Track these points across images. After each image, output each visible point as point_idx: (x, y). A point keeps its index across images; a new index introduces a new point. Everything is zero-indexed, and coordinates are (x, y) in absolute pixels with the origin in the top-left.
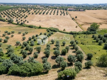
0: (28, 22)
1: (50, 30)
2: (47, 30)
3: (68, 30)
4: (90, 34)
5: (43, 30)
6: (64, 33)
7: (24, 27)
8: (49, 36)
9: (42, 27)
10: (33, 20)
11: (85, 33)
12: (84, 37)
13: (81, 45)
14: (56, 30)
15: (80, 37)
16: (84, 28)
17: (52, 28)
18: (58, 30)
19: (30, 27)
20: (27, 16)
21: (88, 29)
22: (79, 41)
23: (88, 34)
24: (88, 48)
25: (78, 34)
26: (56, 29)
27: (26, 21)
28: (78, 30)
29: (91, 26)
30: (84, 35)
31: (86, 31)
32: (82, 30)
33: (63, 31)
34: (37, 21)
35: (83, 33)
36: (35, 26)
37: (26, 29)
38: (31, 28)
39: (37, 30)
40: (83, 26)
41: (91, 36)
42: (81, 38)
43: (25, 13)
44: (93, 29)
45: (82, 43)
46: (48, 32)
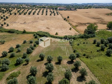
0: (8, 25)
1: (39, 35)
2: (34, 35)
3: (62, 34)
4: (89, 38)
5: (29, 35)
6: (56, 38)
7: (2, 32)
8: (37, 45)
9: (27, 31)
10: (15, 22)
11: (82, 37)
12: (84, 43)
14: (46, 35)
15: (78, 45)
16: (79, 30)
17: (41, 31)
18: (49, 34)
19: (11, 32)
20: (7, 18)
21: (85, 32)
23: (87, 38)
25: (75, 39)
26: (46, 33)
27: (5, 24)
28: (73, 33)
29: (88, 27)
30: (82, 40)
31: (83, 33)
32: (78, 34)
33: (55, 35)
34: (21, 23)
35: (80, 37)
36: (17, 30)
37: (4, 35)
38: (12, 34)
39: (20, 36)
40: (78, 28)
42: (80, 44)
43: (4, 14)
46: (36, 37)
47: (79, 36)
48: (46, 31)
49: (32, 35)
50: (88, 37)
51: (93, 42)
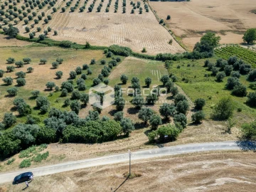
0: (56, 34)
1: (113, 51)
2: (105, 52)
3: (153, 51)
4: (201, 58)
5: (96, 52)
6: (143, 57)
7: (49, 45)
8: (113, 67)
9: (91, 45)
10: (66, 28)
11: (188, 57)
12: (189, 66)
13: (183, 84)
14: (125, 52)
15: (179, 67)
16: (187, 45)
17: (117, 46)
18: (131, 51)
19: (64, 45)
20: (49, 18)
21: (195, 48)
22: (178, 76)
23: (197, 59)
24: (196, 88)
25: (175, 60)
26: (126, 49)
27: (49, 30)
28: (174, 49)
29: (202, 39)
30: (187, 62)
31: (192, 50)
32: (183, 50)
33: (141, 53)
34: (77, 30)
35: (185, 57)
36: (75, 43)
37: (55, 51)
38: (67, 50)
39: (82, 53)
40: (185, 40)
41: (202, 62)
42: (181, 68)
43: (43, 10)
44: (206, 47)
45: (183, 80)
46: (109, 56)
47: (183, 55)
48: (124, 46)
49: (101, 52)
50: (198, 57)
51: (204, 65)
